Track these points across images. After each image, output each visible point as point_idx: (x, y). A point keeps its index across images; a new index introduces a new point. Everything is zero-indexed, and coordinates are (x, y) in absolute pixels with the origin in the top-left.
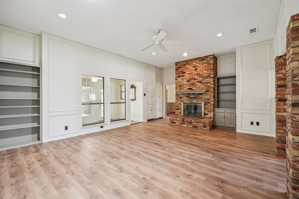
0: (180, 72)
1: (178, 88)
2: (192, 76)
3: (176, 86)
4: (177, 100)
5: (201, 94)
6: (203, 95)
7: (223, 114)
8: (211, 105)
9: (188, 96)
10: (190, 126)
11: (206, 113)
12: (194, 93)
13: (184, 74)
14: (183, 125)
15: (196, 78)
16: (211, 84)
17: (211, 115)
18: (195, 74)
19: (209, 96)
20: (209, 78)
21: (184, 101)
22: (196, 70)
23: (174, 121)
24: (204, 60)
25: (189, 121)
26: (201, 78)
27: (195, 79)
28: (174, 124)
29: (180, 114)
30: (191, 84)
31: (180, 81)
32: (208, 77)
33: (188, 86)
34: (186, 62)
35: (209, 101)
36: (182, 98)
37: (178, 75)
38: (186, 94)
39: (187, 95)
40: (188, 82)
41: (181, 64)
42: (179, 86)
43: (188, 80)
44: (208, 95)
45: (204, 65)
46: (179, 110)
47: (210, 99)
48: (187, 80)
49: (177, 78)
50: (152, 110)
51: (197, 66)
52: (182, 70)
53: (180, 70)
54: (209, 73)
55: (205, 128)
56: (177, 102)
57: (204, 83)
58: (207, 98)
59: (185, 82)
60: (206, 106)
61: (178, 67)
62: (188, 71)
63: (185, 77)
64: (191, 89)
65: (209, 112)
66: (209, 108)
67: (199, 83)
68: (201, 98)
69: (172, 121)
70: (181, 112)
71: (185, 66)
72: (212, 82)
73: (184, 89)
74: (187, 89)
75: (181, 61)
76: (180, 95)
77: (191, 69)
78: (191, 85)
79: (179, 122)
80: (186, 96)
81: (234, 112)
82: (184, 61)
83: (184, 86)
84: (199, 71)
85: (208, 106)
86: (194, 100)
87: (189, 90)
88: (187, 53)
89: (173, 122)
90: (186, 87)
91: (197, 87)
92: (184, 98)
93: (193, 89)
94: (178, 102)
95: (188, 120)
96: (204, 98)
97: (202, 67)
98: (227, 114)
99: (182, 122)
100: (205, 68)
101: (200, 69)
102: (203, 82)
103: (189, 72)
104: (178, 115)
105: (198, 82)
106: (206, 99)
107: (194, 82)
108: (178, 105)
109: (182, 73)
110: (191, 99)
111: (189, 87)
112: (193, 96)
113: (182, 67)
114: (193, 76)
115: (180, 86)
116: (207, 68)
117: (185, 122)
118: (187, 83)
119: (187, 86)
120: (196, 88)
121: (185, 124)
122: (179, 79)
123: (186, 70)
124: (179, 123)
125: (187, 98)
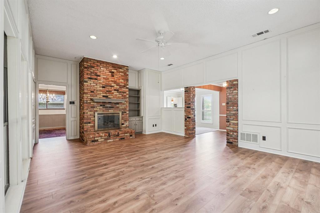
0: (91, 73)
1: (88, 93)
2: (108, 82)
3: (86, 91)
5: (118, 103)
6: (120, 104)
7: (134, 122)
8: (127, 114)
9: (103, 104)
10: (117, 139)
11: (123, 123)
12: (111, 102)
13: (98, 77)
14: (108, 141)
15: (113, 85)
16: (127, 94)
17: (126, 124)
18: (112, 81)
19: (125, 106)
20: (126, 88)
21: (98, 111)
22: (113, 76)
23: (96, 139)
24: (121, 68)
26: (118, 87)
27: (112, 86)
28: (95, 142)
30: (107, 91)
31: (92, 84)
32: (124, 86)
33: (103, 93)
34: (100, 64)
35: (125, 111)
36: (95, 107)
38: (100, 102)
39: (101, 104)
40: (103, 89)
41: (94, 62)
42: (90, 91)
43: (104, 86)
44: (124, 105)
45: (120, 74)
46: (90, 123)
47: (125, 109)
48: (101, 85)
49: (87, 80)
51: (113, 72)
52: (95, 72)
53: (92, 71)
54: (125, 83)
56: (87, 112)
57: (121, 92)
58: (123, 108)
59: (99, 87)
60: (123, 116)
61: (88, 65)
62: (104, 75)
63: (100, 81)
64: (107, 97)
65: (126, 121)
66: (125, 117)
67: (116, 92)
68: (118, 107)
69: (93, 139)
70: (94, 126)
71: (99, 68)
72: (128, 93)
73: (98, 96)
74: (102, 96)
76: (92, 103)
77: (107, 73)
78: (108, 93)
79: (103, 138)
80: (101, 106)
81: (141, 119)
82: (98, 61)
83: (98, 92)
84: (116, 78)
85: (125, 116)
86: (111, 110)
87: (104, 98)
89: (93, 141)
90: (101, 94)
91: (114, 95)
92: (98, 107)
93: (109, 97)
94: (88, 113)
95: (115, 134)
96: (121, 107)
97: (118, 75)
98: (137, 122)
99: (107, 137)
100: (122, 77)
101: (117, 76)
102: (120, 90)
103: (105, 77)
104: (88, 131)
105: (115, 90)
106: (123, 109)
107: (110, 90)
108: (89, 117)
109: (95, 75)
110: (106, 109)
111: (105, 95)
112: (110, 106)
113: (95, 67)
114: (110, 83)
115: (92, 92)
116: (123, 78)
117: (111, 136)
118: (101, 89)
119: (102, 92)
120: (112, 97)
121: (111, 138)
122: (91, 82)
123: (100, 73)
124: (103, 140)
125: (101, 107)
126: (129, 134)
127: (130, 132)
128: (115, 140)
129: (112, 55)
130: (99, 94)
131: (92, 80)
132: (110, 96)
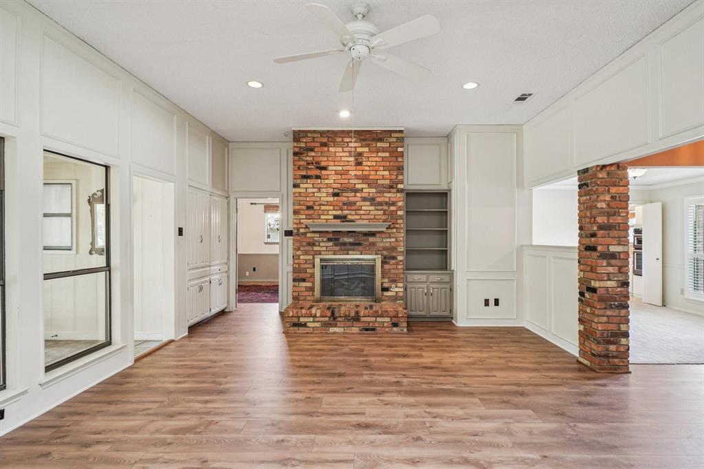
0: (308, 164)
1: (302, 212)
2: (346, 181)
3: (297, 207)
4: (299, 250)
5: (373, 234)
6: (378, 235)
7: (425, 286)
8: (397, 264)
9: (335, 237)
10: (355, 330)
11: (386, 285)
12: (354, 232)
13: (324, 172)
14: (332, 330)
15: (359, 186)
16: (400, 208)
17: (397, 290)
18: (357, 177)
19: (393, 240)
20: (394, 190)
21: (322, 253)
22: (359, 164)
23: (302, 320)
24: (381, 140)
25: (353, 314)
26: (374, 190)
27: (356, 191)
28: (301, 328)
29: (308, 293)
30: (344, 204)
31: (310, 190)
32: (391, 187)
33: (334, 210)
34: (329, 137)
35: (394, 254)
36: (317, 244)
37: (304, 173)
38: (327, 232)
39: (331, 236)
40: (336, 198)
41: (314, 138)
42: (304, 207)
43: (336, 191)
44: (390, 237)
45: (380, 154)
46: (304, 280)
47: (394, 249)
48: (331, 190)
49: (298, 181)
50: (201, 288)
51: (360, 154)
52: (316, 159)
53: (308, 158)
54: (394, 177)
55: (395, 329)
56: (299, 256)
57: (380, 204)
58: (388, 245)
59: (324, 195)
60: (387, 267)
61: (300, 148)
62: (336, 163)
63: (327, 181)
64: (343, 218)
65: (394, 281)
66: (392, 271)
67: (368, 203)
68: (373, 244)
69: (295, 320)
70: (312, 289)
71: (326, 149)
72: (400, 204)
73: (322, 217)
74: (332, 217)
75: (314, 132)
76: (308, 235)
77: (343, 159)
78: (345, 207)
79: (318, 322)
80: (329, 240)
81: (446, 278)
82: (322, 133)
83: (323, 208)
84: (367, 168)
85: (391, 267)
86: (354, 250)
87: (338, 222)
88: (351, 112)
89: (295, 325)
90: (330, 212)
91: (362, 212)
92: (322, 244)
93: (350, 217)
94: (302, 257)
95: (347, 313)
96: (381, 244)
97: (374, 159)
98: (432, 286)
99: (327, 319)
100: (383, 164)
101: (369, 164)
102: (378, 199)
103: (340, 168)
104: (302, 298)
105: (364, 199)
106: (385, 249)
107: (352, 199)
108: (302, 266)
109: (317, 168)
110: (343, 248)
111: (339, 213)
112: (351, 240)
113: (316, 149)
114: (352, 181)
115: (309, 208)
116: (388, 164)
117: (339, 319)
118: (331, 199)
119: (332, 208)
120: (358, 217)
121: (339, 324)
122: (306, 186)
123: (328, 160)
124: (317, 325)
125: (331, 244)
126: (388, 319)
127: (391, 314)
128: (348, 330)
129: (338, 111)
130: (325, 213)
131: (309, 181)
132: (351, 215)
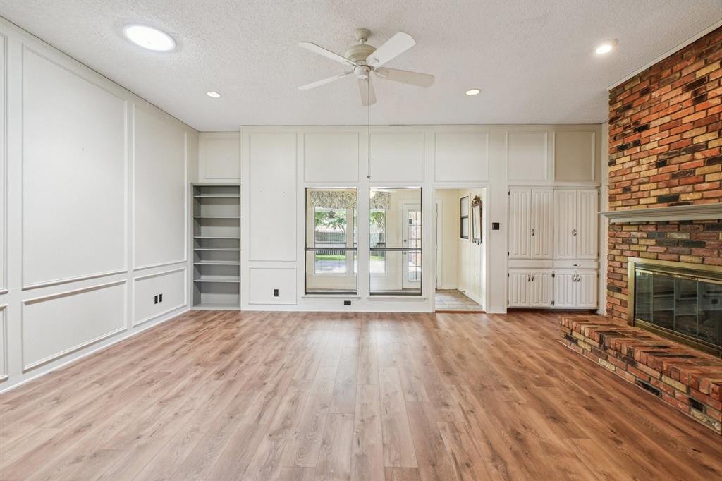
0: (625, 129)
1: (618, 197)
2: (677, 138)
3: (613, 191)
4: (614, 248)
9: (660, 230)
10: (629, 377)
12: (691, 222)
13: (644, 134)
14: (602, 362)
15: (699, 140)
18: (696, 124)
21: (640, 254)
22: (700, 99)
23: (575, 335)
25: (626, 351)
27: (695, 149)
28: (572, 344)
29: (622, 309)
30: (674, 177)
31: (627, 166)
33: (658, 188)
34: (651, 77)
36: (634, 241)
37: (619, 144)
38: (647, 223)
39: (653, 229)
40: (661, 169)
41: (632, 89)
42: (620, 191)
43: (662, 157)
46: (619, 290)
48: (654, 159)
49: (614, 156)
50: (531, 279)
51: (703, 81)
52: (634, 119)
53: (625, 121)
55: (696, 414)
56: (614, 256)
59: (645, 167)
62: (662, 114)
63: (648, 147)
64: (673, 200)
70: (626, 304)
71: (647, 98)
73: (642, 201)
74: (654, 200)
75: (633, 79)
77: (673, 102)
78: (676, 181)
79: (589, 344)
80: (651, 236)
82: (641, 77)
83: (643, 187)
86: (690, 254)
87: (664, 206)
89: (569, 338)
90: (653, 193)
91: (706, 186)
92: (641, 242)
93: (683, 197)
94: (617, 259)
95: (618, 346)
99: (596, 344)
103: (667, 119)
104: (615, 313)
105: (710, 161)
107: (686, 166)
108: (618, 271)
109: (636, 130)
110: (670, 249)
111: (665, 192)
112: (684, 236)
113: (635, 104)
114: (686, 135)
115: (627, 190)
117: (610, 351)
118: (654, 172)
119: (654, 186)
120: (698, 196)
121: (609, 358)
122: (623, 160)
123: (650, 114)
125: (652, 242)
126: (683, 387)
128: (620, 373)
130: (646, 194)
131: (625, 152)
132: (684, 192)
